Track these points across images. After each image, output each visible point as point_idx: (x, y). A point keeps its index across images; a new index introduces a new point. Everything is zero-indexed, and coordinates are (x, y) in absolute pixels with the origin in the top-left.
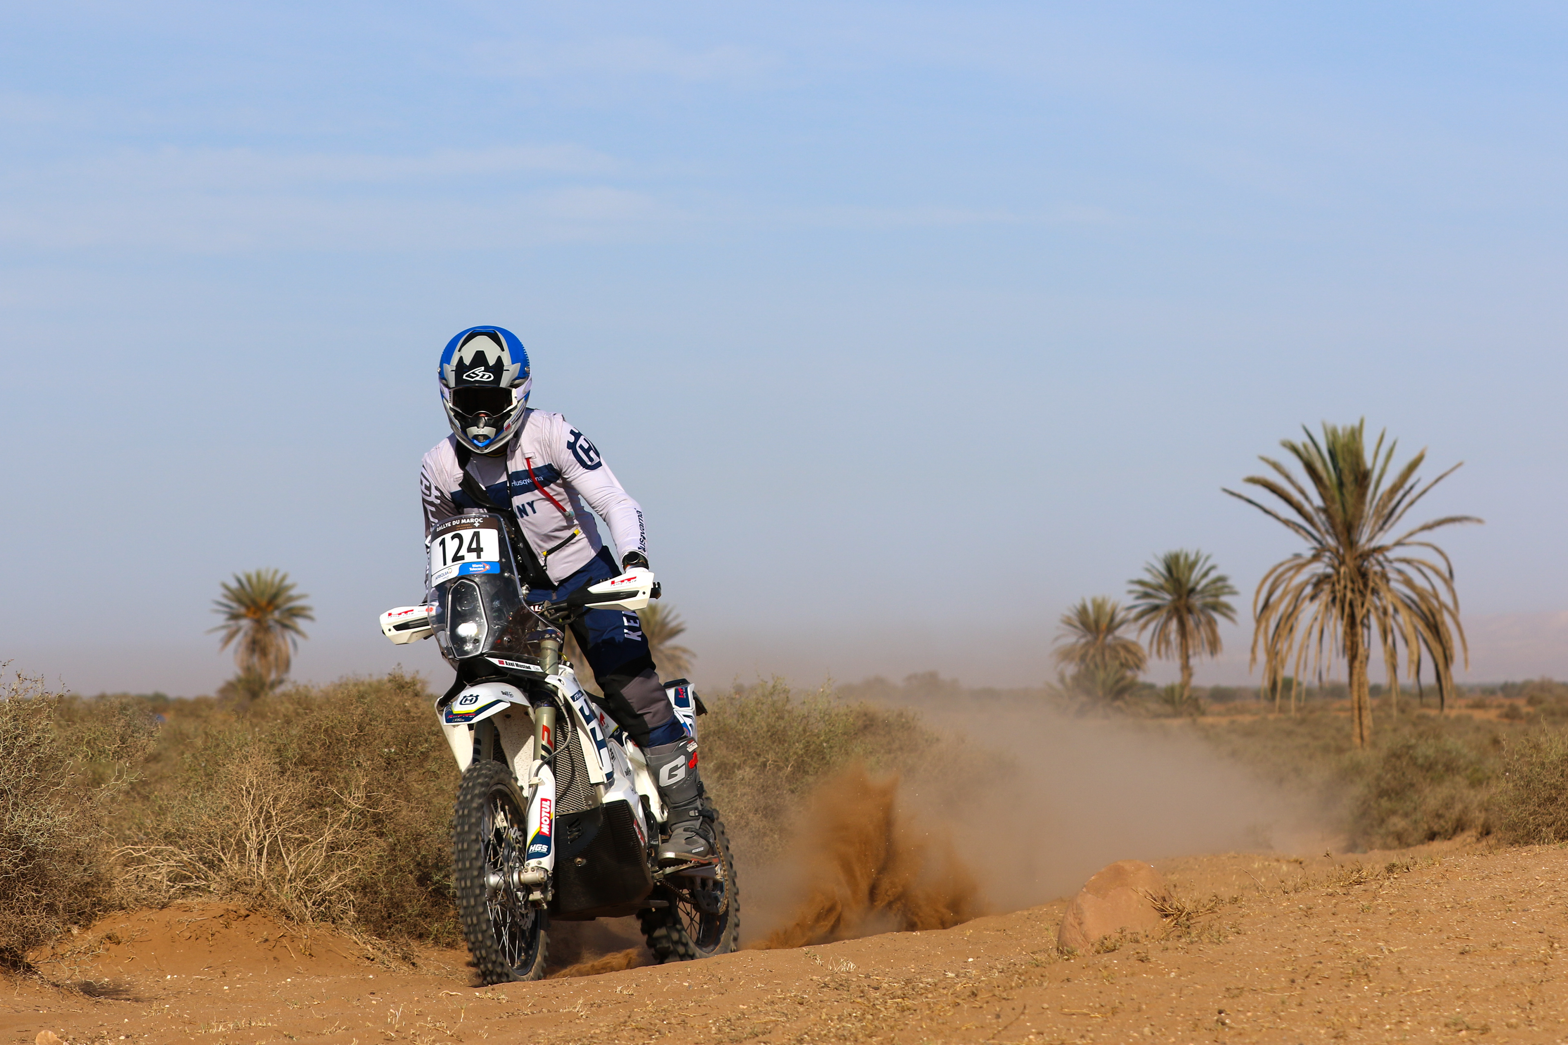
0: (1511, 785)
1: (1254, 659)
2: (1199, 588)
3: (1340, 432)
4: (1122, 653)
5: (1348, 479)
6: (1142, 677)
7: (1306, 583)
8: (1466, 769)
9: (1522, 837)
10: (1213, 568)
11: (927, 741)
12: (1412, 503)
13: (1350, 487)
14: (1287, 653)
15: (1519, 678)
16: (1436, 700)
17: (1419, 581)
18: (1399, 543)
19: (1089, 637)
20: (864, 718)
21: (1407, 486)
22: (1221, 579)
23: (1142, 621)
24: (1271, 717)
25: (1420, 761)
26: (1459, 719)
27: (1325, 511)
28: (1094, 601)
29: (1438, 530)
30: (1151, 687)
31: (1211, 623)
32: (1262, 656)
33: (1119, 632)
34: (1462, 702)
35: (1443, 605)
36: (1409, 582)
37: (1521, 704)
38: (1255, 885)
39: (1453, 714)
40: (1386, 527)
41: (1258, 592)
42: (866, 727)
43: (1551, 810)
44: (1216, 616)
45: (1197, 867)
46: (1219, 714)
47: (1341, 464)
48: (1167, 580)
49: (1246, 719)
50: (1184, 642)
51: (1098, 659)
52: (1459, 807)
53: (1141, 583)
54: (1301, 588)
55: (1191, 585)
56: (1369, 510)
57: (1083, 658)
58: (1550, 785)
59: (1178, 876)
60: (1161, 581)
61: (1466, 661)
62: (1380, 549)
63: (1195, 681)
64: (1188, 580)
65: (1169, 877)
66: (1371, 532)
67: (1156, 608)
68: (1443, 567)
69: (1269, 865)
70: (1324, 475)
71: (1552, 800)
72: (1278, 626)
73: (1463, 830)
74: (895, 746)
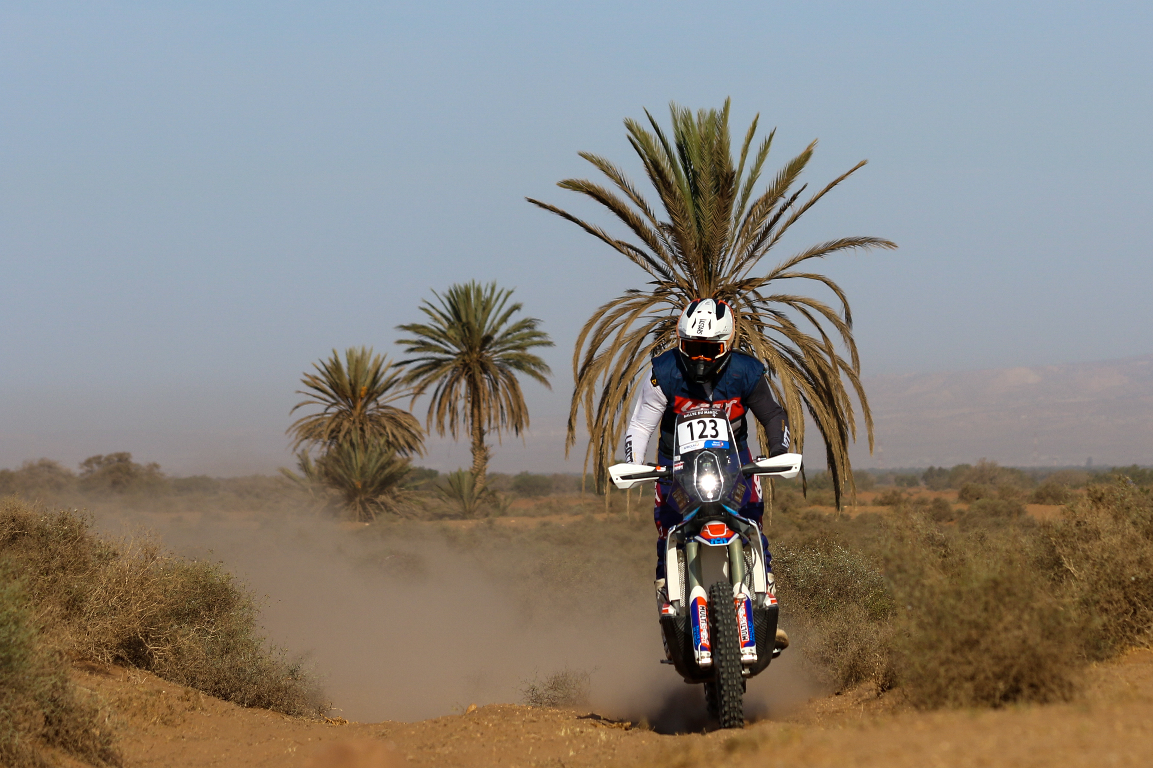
0: (913, 623)
1: (571, 438)
2: (497, 336)
3: (695, 118)
4: (389, 428)
5: (706, 183)
6: (416, 461)
7: (647, 330)
8: (865, 594)
9: (930, 696)
10: (516, 308)
11: (100, 556)
12: (794, 219)
13: (709, 196)
14: (620, 427)
15: (949, 463)
16: (829, 494)
17: (805, 327)
18: (775, 276)
19: (343, 406)
20: (12, 525)
21: (789, 194)
22: (528, 324)
23: (416, 383)
24: (599, 517)
25: (801, 582)
26: (862, 520)
27: (672, 230)
28: (350, 354)
29: (831, 256)
30: (432, 474)
31: (513, 384)
32: (582, 431)
33: (382, 400)
34: (867, 496)
35: (838, 362)
36: (790, 330)
37: (951, 497)
38: (559, 761)
39: (855, 512)
40: (758, 253)
41: (579, 344)
42: (14, 538)
43: (970, 658)
44: (519, 375)
45: (479, 735)
46: (525, 514)
47: (696, 163)
48: (451, 325)
49: (563, 520)
50: (476, 411)
51: (355, 436)
52: (853, 648)
53: (415, 328)
54: (639, 336)
55: (486, 330)
56: (733, 228)
57: (334, 435)
58: (969, 623)
59: (451, 748)
60: (443, 326)
61: (871, 439)
62: (750, 283)
63: (491, 468)
64: (482, 326)
65: (438, 750)
66: (737, 260)
67: (437, 364)
68: (837, 308)
69: (582, 732)
70: (672, 178)
71: (972, 644)
72: (606, 392)
73: (858, 680)
74: (55, 563)
